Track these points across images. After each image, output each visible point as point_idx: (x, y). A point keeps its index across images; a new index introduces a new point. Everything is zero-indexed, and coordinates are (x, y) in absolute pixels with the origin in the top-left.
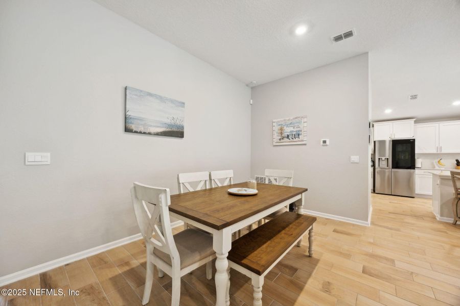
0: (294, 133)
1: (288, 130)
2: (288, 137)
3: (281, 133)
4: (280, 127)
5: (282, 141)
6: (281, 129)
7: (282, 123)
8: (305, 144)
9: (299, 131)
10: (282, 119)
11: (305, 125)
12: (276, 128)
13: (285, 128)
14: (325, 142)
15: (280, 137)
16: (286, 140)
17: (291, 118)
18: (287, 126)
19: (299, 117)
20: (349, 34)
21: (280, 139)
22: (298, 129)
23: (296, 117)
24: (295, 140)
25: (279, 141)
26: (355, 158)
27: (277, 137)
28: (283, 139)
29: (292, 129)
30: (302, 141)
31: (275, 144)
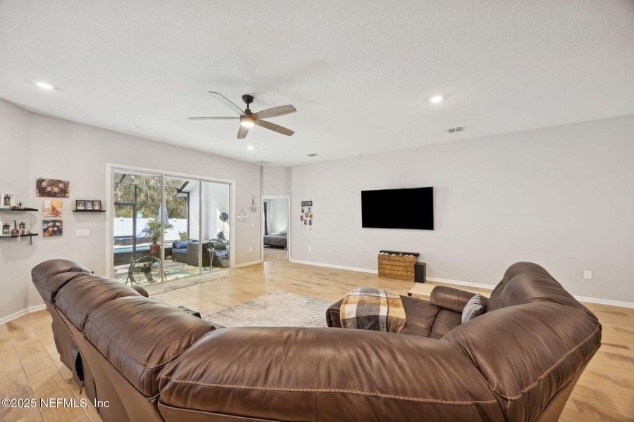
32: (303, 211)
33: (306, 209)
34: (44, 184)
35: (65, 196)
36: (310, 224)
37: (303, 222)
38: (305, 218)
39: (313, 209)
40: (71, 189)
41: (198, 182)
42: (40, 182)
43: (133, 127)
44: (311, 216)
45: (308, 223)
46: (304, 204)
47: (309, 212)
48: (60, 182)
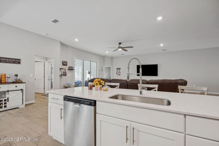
32: (117, 71)
33: (118, 70)
34: (64, 62)
35: (67, 66)
36: (120, 75)
37: (117, 74)
38: (118, 73)
39: (121, 70)
40: (68, 64)
41: (90, 62)
42: (63, 62)
43: (82, 47)
44: (120, 73)
45: (119, 74)
46: (118, 69)
47: (119, 71)
48: (66, 62)
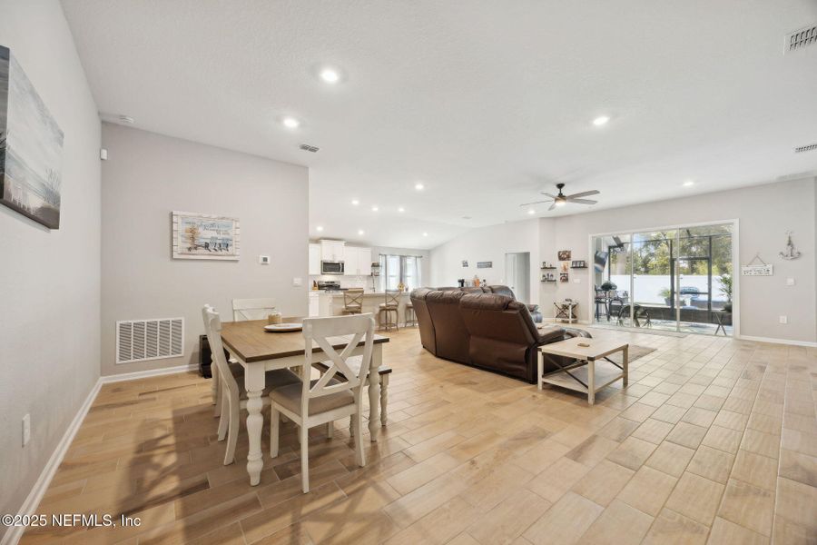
0: (218, 242)
1: (205, 235)
2: (207, 246)
3: (193, 238)
4: (189, 226)
5: (193, 251)
6: (193, 231)
7: (195, 221)
8: (236, 261)
9: (228, 240)
10: (196, 214)
11: (238, 231)
12: (180, 228)
13: (200, 230)
14: (265, 260)
15: (189, 246)
16: (202, 250)
17: (214, 216)
18: (205, 228)
19: (228, 219)
20: (314, 150)
21: (190, 249)
22: (226, 236)
23: (221, 216)
24: (219, 252)
25: (187, 251)
26: (298, 281)
27: (181, 244)
28: (196, 248)
29: (214, 234)
30: (233, 255)
31: (175, 256)
34: (561, 254)
35: (569, 260)
40: (571, 255)
48: (568, 252)
